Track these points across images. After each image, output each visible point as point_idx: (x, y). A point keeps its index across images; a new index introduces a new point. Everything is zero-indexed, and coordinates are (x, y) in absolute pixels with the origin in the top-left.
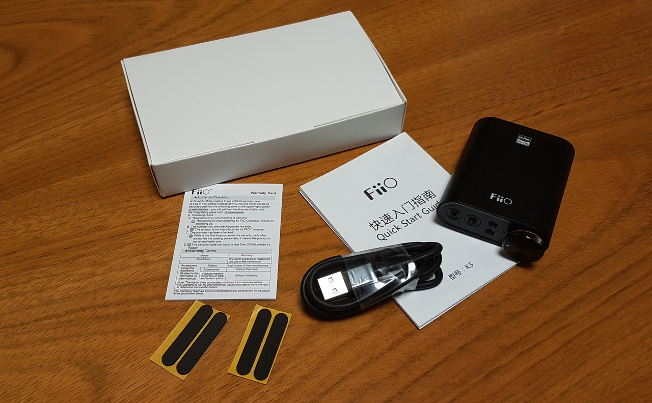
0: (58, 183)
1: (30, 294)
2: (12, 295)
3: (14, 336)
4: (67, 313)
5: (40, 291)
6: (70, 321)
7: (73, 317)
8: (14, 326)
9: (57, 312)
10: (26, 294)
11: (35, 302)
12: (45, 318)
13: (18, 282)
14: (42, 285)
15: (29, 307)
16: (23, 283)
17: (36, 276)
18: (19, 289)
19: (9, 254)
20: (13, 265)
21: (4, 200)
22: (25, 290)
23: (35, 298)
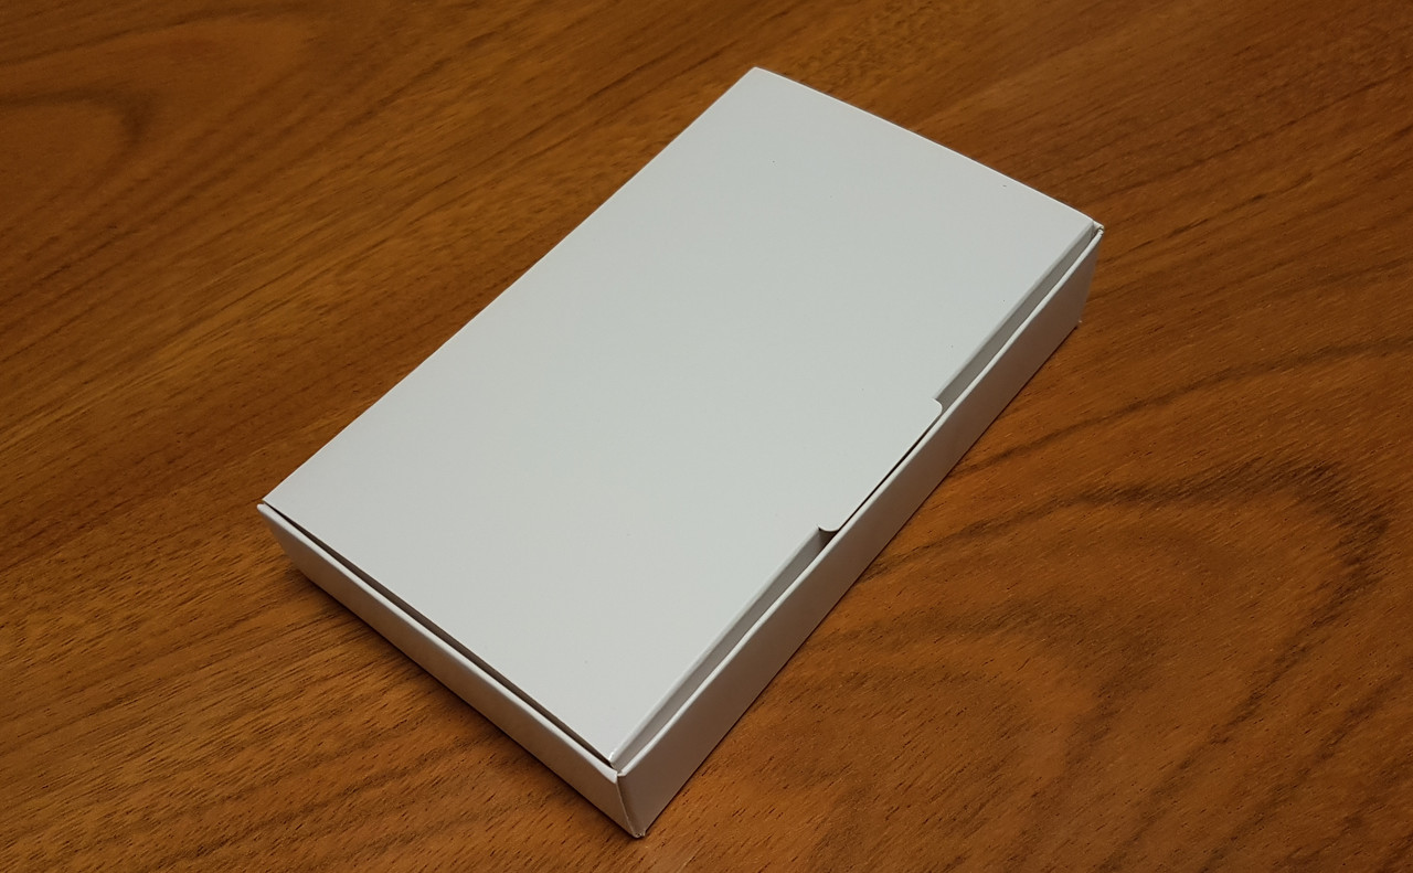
0: (316, 424)
1: (311, 724)
2: (265, 735)
3: (296, 845)
4: (422, 761)
5: (336, 713)
6: (436, 783)
7: (440, 769)
8: (288, 819)
9: (395, 764)
10: (300, 725)
11: (330, 745)
12: (368, 784)
13: (273, 696)
14: (337, 696)
15: (318, 760)
16: (286, 697)
17: (318, 673)
18: (277, 716)
19: (231, 627)
20: (247, 655)
21: (183, 485)
22: (294, 715)
23: (328, 733)
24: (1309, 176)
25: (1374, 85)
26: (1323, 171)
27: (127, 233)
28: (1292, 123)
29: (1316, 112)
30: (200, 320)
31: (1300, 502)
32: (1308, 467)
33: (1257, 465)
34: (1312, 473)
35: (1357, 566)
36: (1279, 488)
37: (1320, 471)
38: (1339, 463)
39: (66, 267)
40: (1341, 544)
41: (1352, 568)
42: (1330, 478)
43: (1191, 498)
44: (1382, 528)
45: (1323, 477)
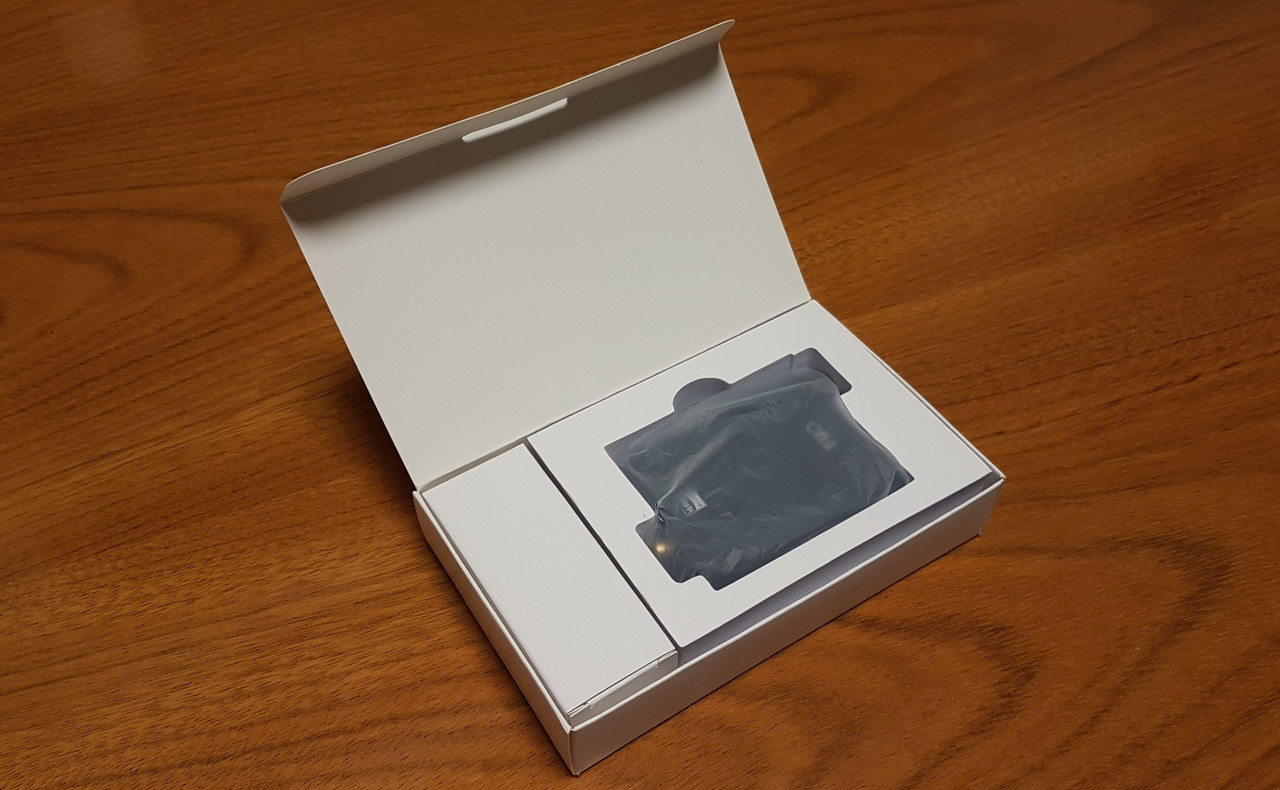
0: (337, 481)
1: (297, 687)
2: (265, 690)
3: (273, 767)
4: (366, 724)
5: (314, 683)
6: (372, 741)
7: (375, 733)
8: (272, 748)
9: (347, 724)
10: (288, 687)
11: (306, 704)
12: (327, 734)
13: (275, 664)
14: (317, 671)
15: (296, 713)
16: (283, 666)
17: (307, 654)
18: (275, 678)
19: (256, 612)
20: (263, 633)
21: (240, 509)
22: (288, 680)
23: (306, 696)
24: (1039, 424)
25: (1100, 365)
26: (1050, 421)
27: (232, 325)
28: (1038, 383)
29: (1055, 378)
30: (273, 395)
31: (979, 649)
32: (989, 626)
33: (956, 618)
34: (992, 631)
35: (1007, 699)
36: (968, 636)
37: (997, 630)
38: (1012, 627)
39: (185, 342)
40: (1000, 683)
41: (1003, 700)
42: (1003, 636)
43: (908, 632)
44: (1030, 677)
45: (998, 635)
